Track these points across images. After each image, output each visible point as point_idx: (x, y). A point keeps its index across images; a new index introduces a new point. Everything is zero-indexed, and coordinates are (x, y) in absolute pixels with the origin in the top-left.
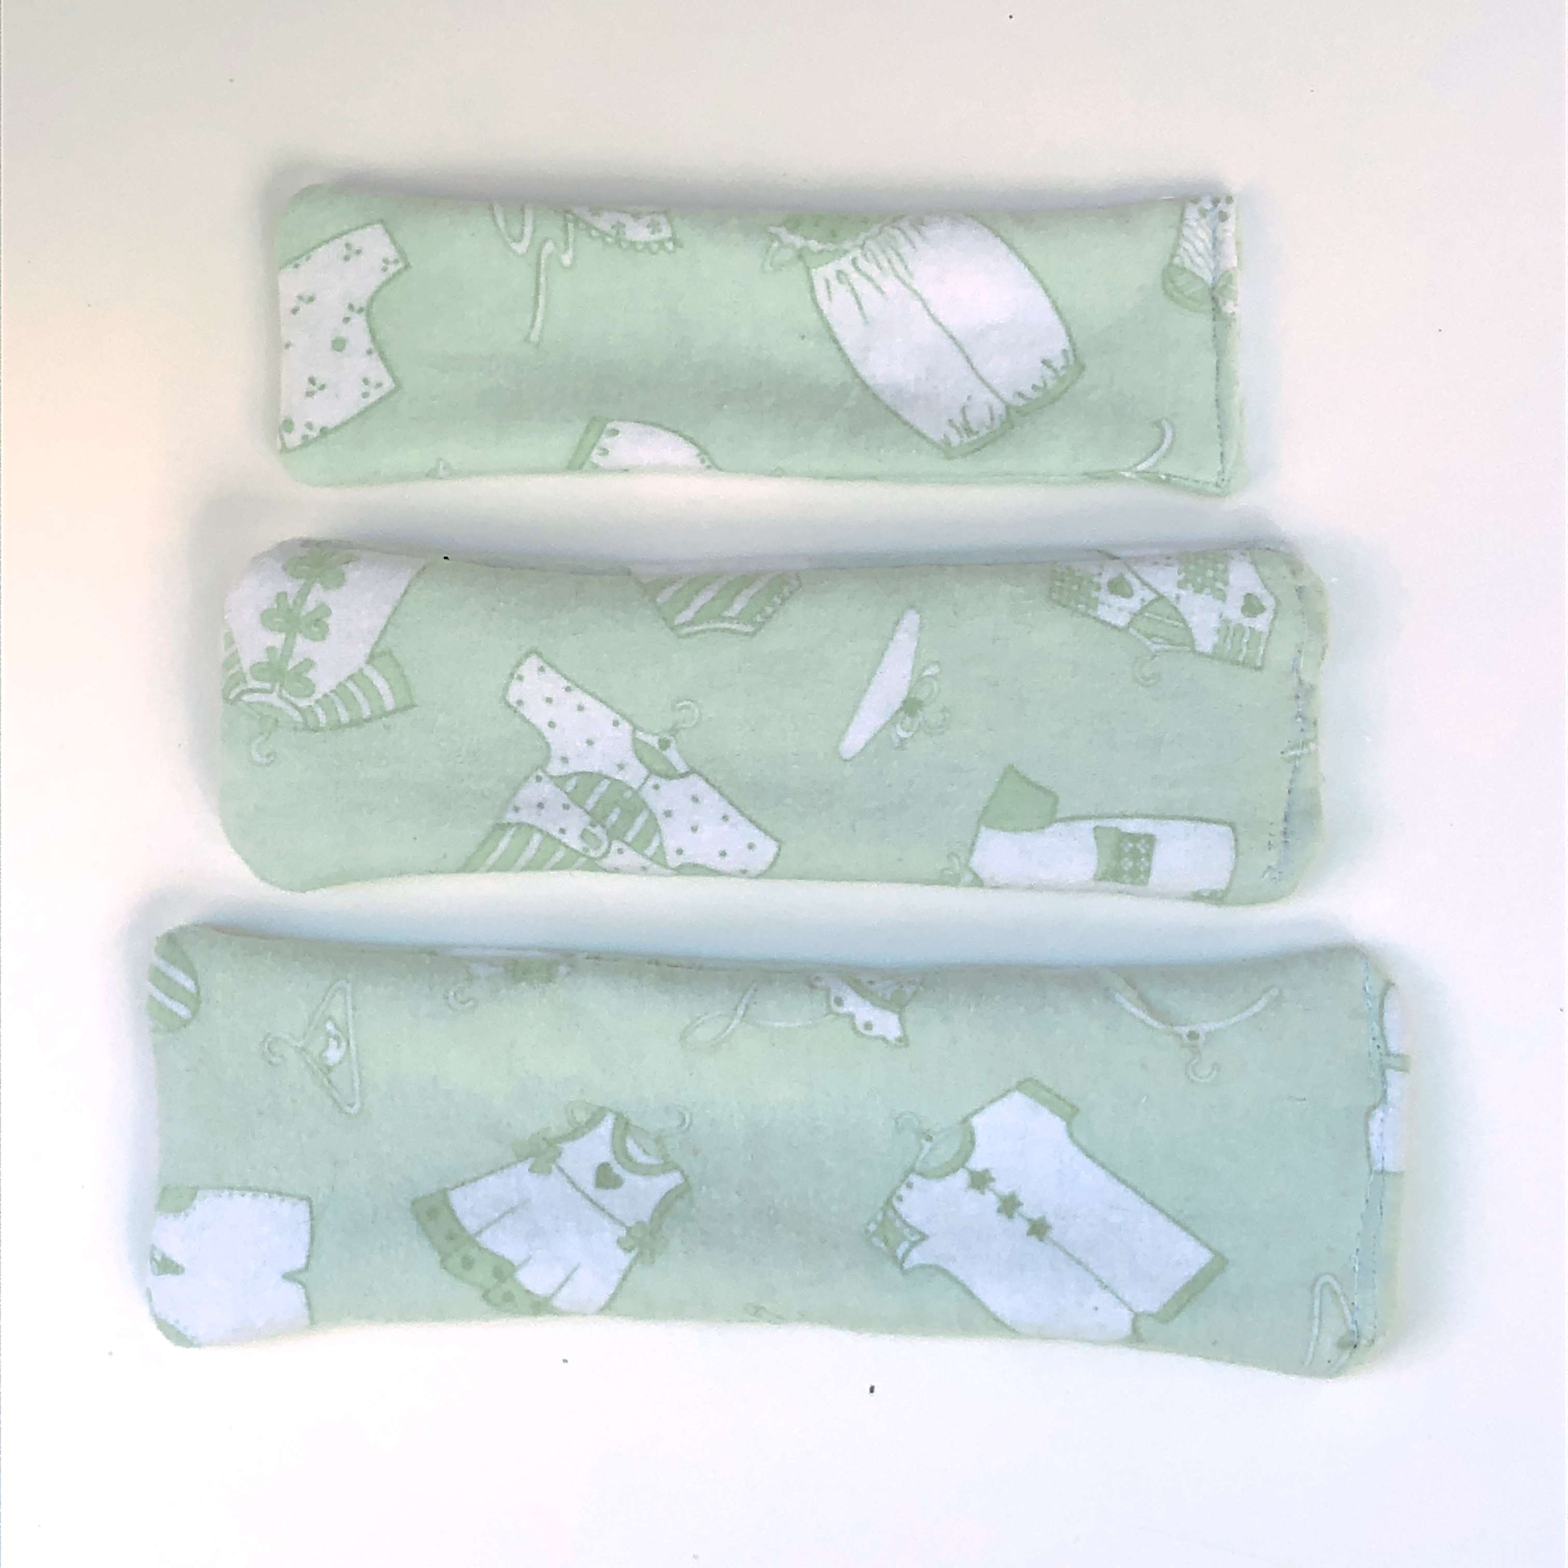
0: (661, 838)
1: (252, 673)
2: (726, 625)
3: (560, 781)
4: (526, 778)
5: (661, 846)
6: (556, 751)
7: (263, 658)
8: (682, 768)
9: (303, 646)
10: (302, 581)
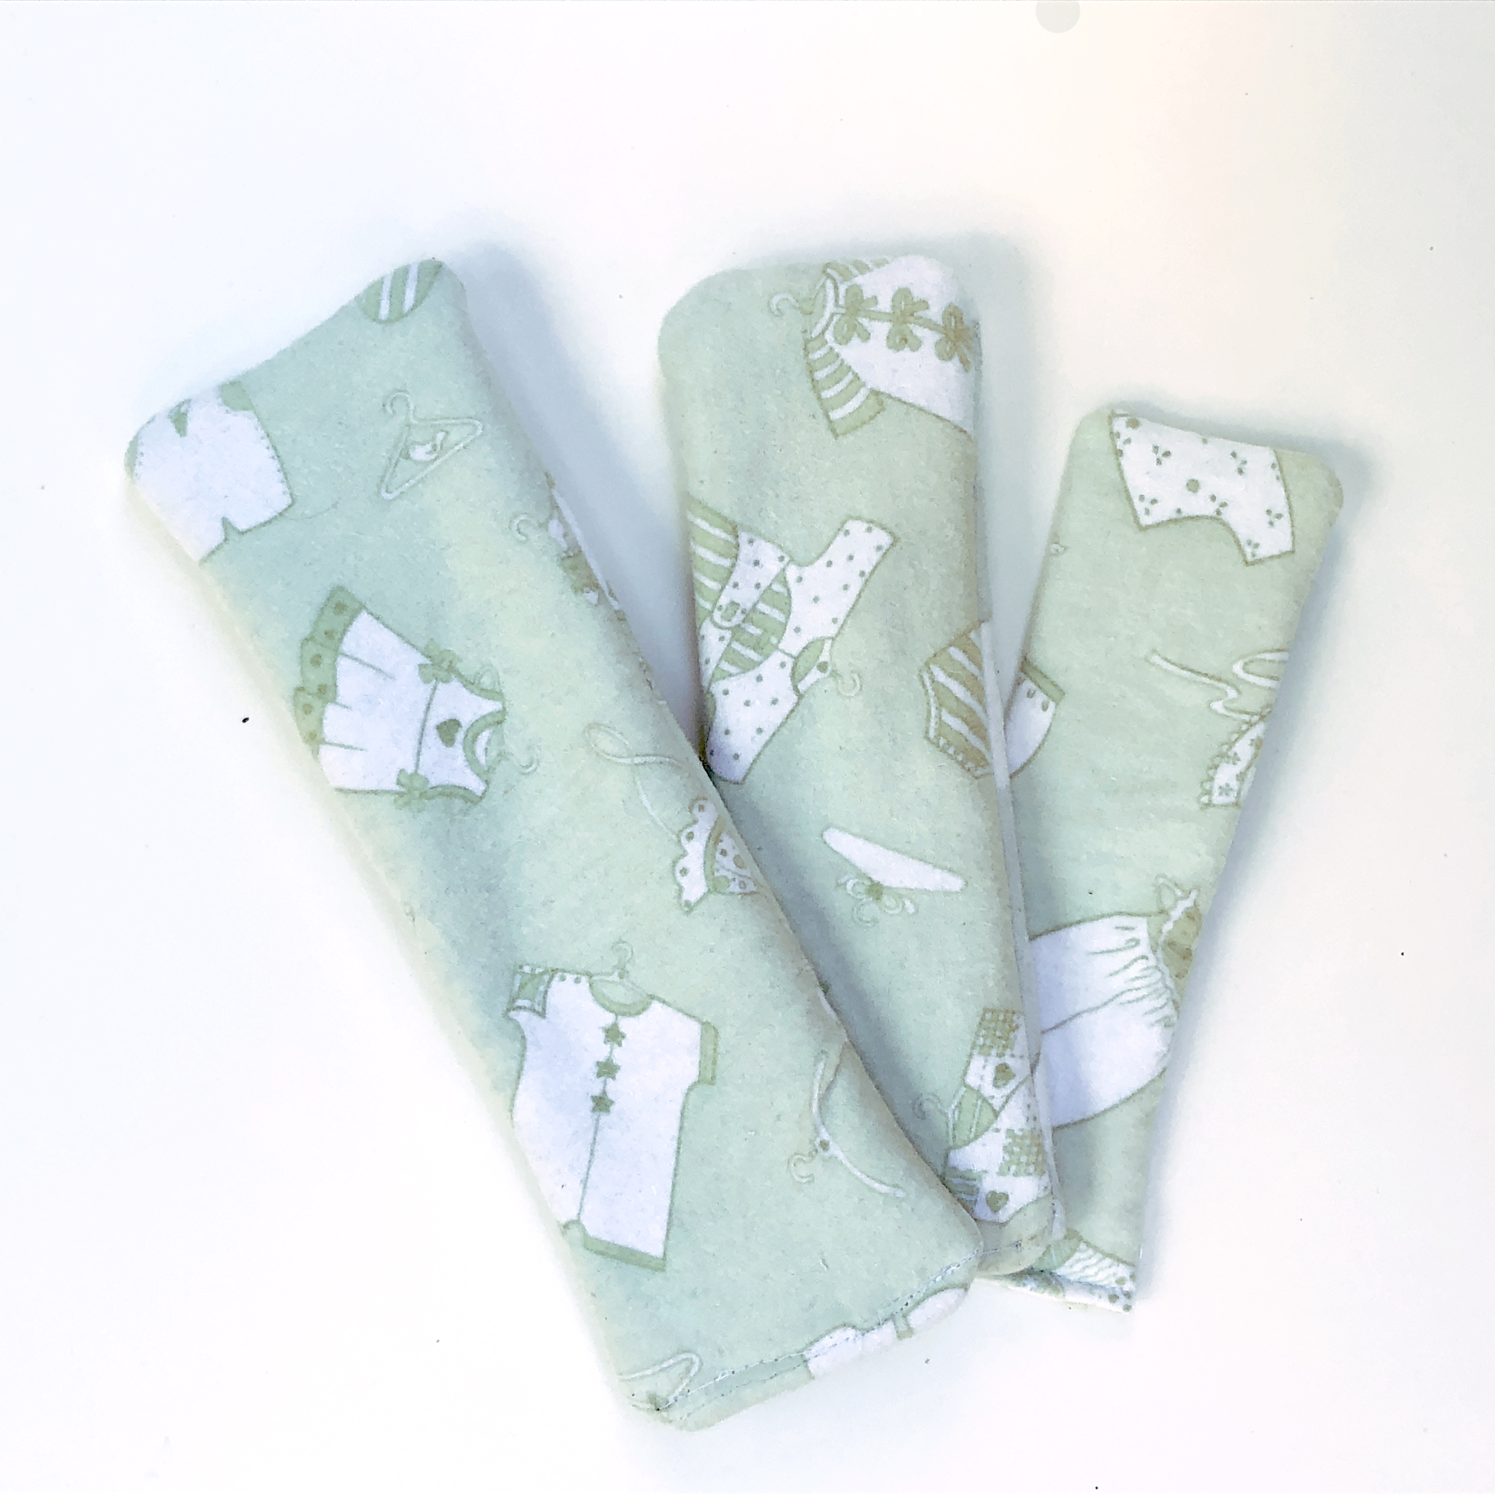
0: (737, 674)
1: (852, 286)
2: (934, 712)
3: (781, 578)
4: (780, 547)
5: (731, 675)
6: (807, 572)
7: (867, 294)
8: (802, 687)
9: (880, 329)
10: (940, 322)
